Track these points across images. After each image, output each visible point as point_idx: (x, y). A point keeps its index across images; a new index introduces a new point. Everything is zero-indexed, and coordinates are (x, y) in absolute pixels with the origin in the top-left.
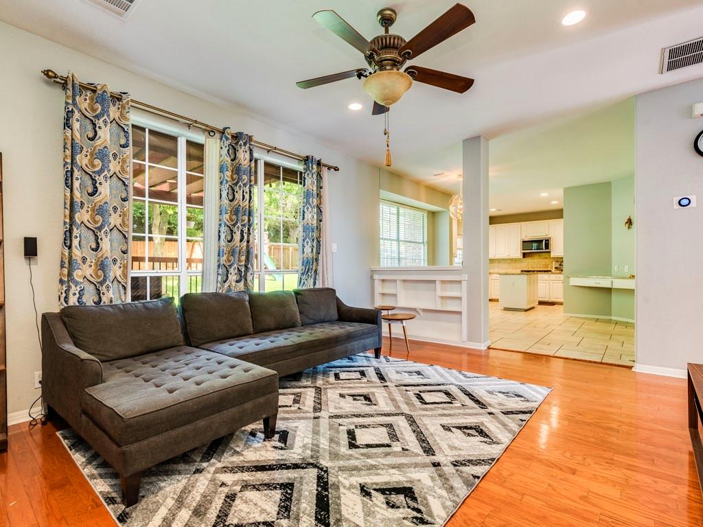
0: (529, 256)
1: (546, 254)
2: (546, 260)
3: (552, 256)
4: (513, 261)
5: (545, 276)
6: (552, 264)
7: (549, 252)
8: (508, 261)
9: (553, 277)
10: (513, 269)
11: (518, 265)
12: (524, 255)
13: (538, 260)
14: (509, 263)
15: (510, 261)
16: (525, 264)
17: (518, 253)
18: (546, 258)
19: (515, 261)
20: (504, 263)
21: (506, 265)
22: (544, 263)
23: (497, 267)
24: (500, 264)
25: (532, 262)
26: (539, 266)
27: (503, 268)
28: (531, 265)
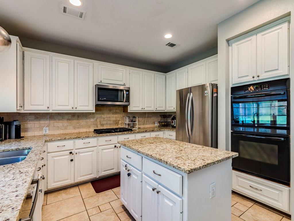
8: (67, 117)
10: (75, 128)
13: (108, 116)
14: (68, 119)
16: (92, 120)
19: (78, 117)
20: (59, 120)
21: (65, 123)
22: (114, 119)
23: (48, 126)
24: (52, 122)
25: (101, 117)
26: (109, 122)
27: (58, 128)
28: (100, 122)
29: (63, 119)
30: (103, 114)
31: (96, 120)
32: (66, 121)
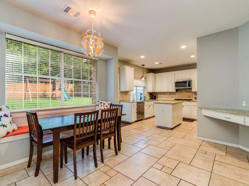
0: (180, 91)
1: (189, 89)
2: (189, 93)
3: (192, 91)
4: (171, 93)
5: (188, 103)
6: (193, 96)
7: (191, 89)
8: (168, 94)
9: (193, 103)
10: (171, 98)
11: (174, 96)
12: (177, 90)
13: (185, 93)
14: (169, 95)
15: (169, 94)
16: (177, 95)
17: (173, 89)
18: (189, 92)
19: (172, 93)
20: (166, 95)
21: (168, 96)
22: (188, 95)
23: (163, 97)
24: (164, 95)
25: (181, 94)
26: (185, 96)
27: (166, 97)
28: (181, 96)
29: (167, 94)
30: (182, 93)
31: (179, 95)
32: (168, 95)
